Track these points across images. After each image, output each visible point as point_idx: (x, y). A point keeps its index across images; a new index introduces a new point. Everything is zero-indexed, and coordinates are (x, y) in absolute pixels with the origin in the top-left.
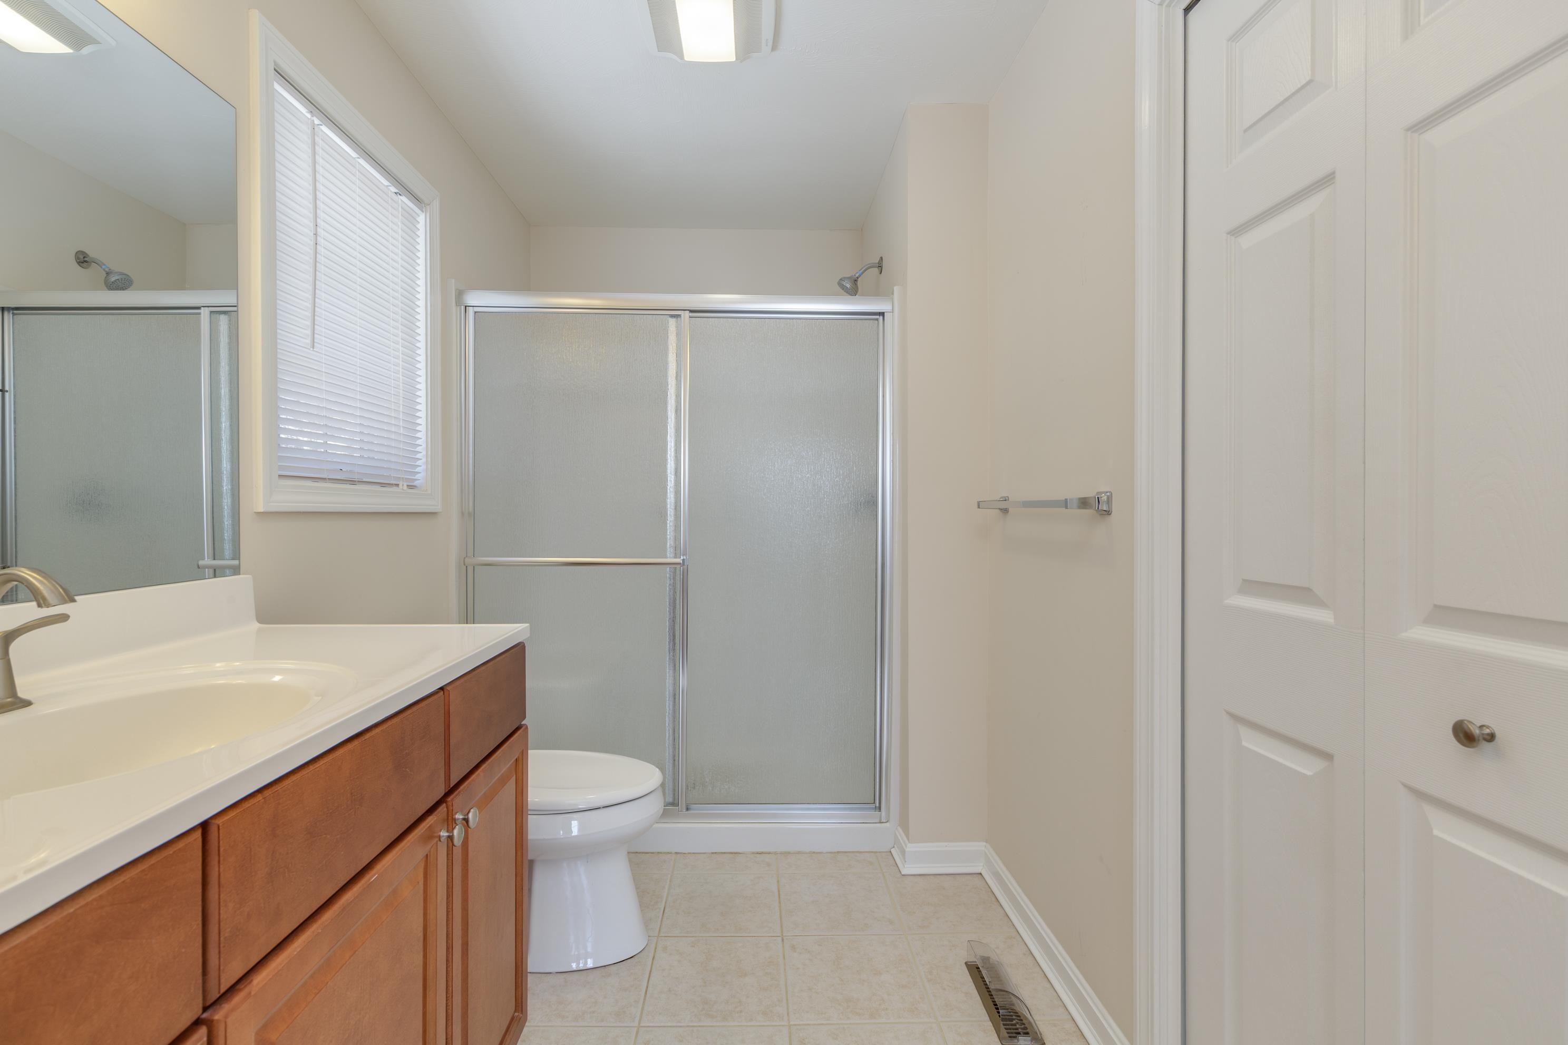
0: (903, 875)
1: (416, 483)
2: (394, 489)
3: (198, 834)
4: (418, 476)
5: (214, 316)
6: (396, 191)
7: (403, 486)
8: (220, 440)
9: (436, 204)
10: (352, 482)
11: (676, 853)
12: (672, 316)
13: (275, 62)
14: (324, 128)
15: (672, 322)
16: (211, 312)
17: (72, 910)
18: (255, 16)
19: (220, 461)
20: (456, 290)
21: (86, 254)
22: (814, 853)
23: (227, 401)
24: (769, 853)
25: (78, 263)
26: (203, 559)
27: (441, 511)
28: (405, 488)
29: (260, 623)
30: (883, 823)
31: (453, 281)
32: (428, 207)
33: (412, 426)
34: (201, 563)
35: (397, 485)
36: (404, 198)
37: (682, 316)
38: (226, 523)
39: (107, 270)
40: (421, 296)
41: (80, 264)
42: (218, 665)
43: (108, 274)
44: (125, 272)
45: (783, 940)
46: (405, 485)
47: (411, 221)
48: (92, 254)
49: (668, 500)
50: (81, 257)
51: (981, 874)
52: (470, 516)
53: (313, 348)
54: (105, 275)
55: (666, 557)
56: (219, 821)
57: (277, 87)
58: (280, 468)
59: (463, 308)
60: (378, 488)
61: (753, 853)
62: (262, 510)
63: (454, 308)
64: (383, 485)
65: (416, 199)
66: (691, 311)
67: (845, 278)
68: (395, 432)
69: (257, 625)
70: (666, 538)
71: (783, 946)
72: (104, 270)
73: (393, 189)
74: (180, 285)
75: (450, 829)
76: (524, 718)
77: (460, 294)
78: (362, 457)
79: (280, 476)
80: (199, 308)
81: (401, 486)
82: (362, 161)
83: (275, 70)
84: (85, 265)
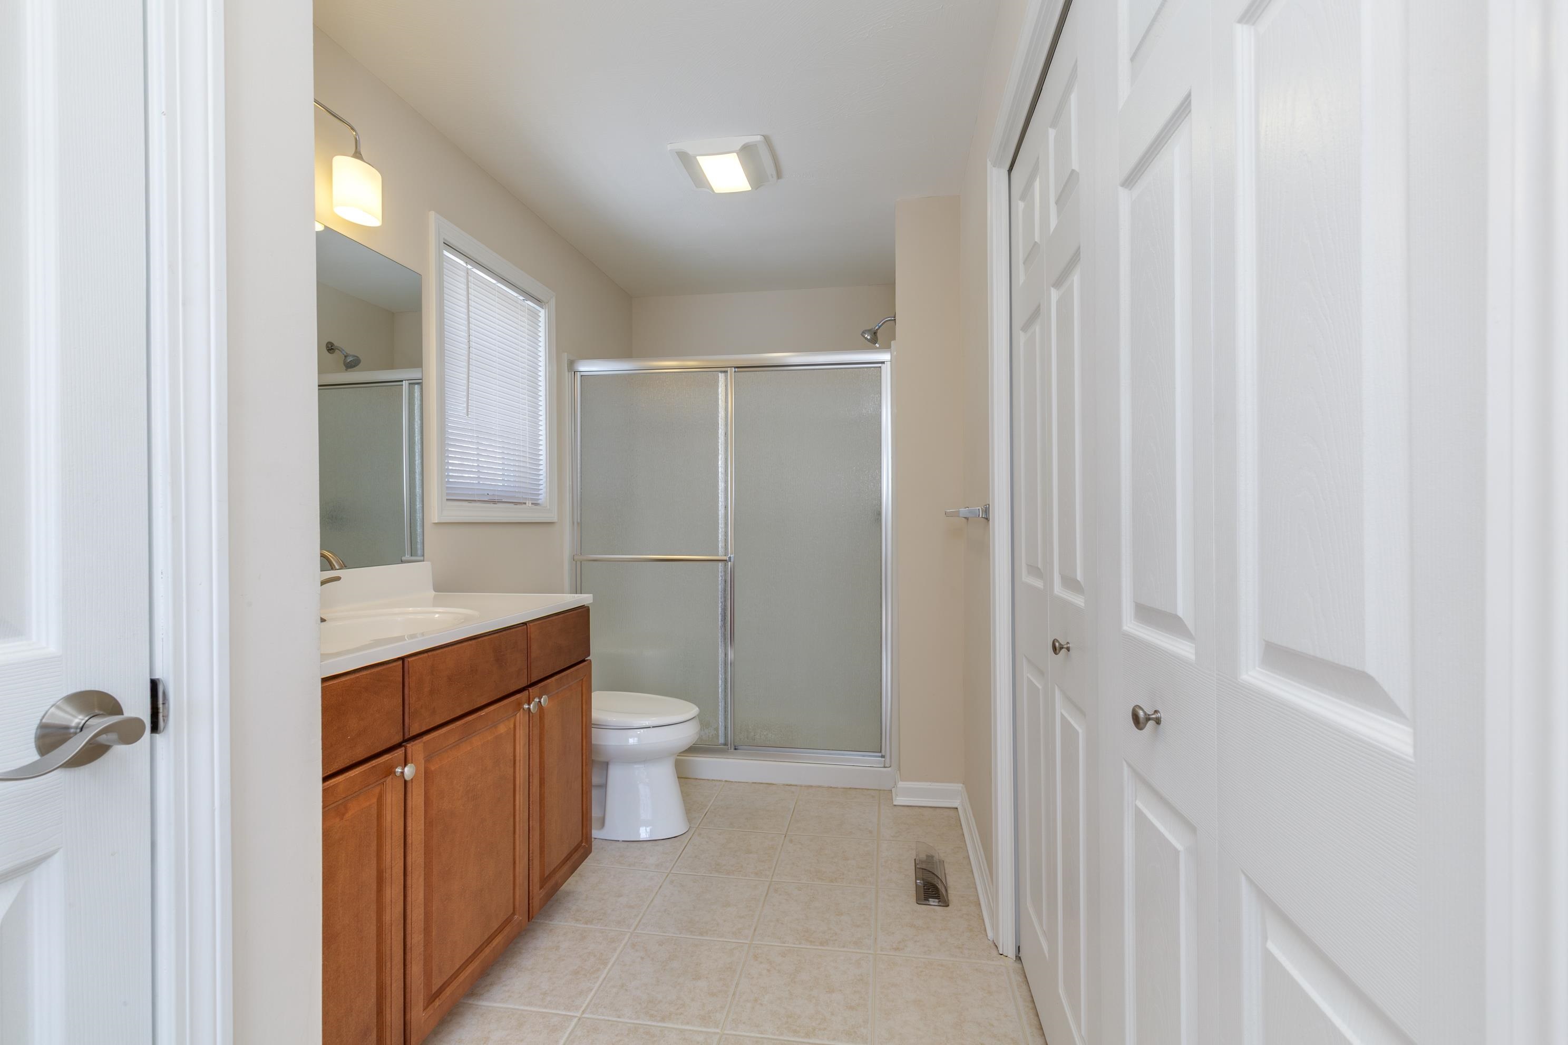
0: (895, 805)
1: (539, 502)
2: (524, 505)
3: (400, 662)
4: (540, 497)
5: (411, 386)
6: (524, 298)
7: (529, 504)
8: (415, 473)
9: (553, 302)
10: (494, 502)
11: (726, 781)
12: (721, 372)
13: (444, 239)
14: (475, 270)
15: (721, 377)
16: (409, 384)
17: (358, 675)
18: (432, 215)
19: (415, 487)
20: (568, 360)
21: (333, 344)
22: (831, 787)
23: (419, 445)
24: (796, 786)
25: (328, 350)
26: (405, 556)
27: (556, 521)
28: (530, 505)
29: (435, 591)
30: (886, 767)
31: (566, 353)
32: (547, 305)
33: (536, 462)
34: (404, 558)
35: (525, 503)
36: (529, 302)
37: (729, 371)
38: (419, 530)
39: (345, 354)
40: (542, 369)
41: (330, 351)
42: (411, 609)
43: (346, 357)
44: (356, 355)
45: (785, 837)
46: (530, 504)
47: (534, 316)
48: (336, 343)
49: (720, 512)
50: (330, 346)
51: (957, 808)
52: (580, 526)
53: (468, 415)
54: (344, 358)
55: (718, 555)
56: (410, 659)
57: (446, 253)
58: (447, 494)
59: (573, 373)
60: (512, 505)
61: (784, 785)
62: (437, 522)
63: (567, 373)
64: (516, 503)
65: (538, 301)
66: (735, 367)
67: (866, 330)
68: (523, 467)
69: (434, 593)
70: (718, 541)
71: (784, 839)
72: (343, 354)
73: (521, 298)
74: (391, 366)
75: (529, 704)
76: (589, 655)
77: (571, 363)
78: (503, 485)
79: (447, 500)
80: (402, 381)
81: (527, 504)
82: (499, 285)
83: (444, 243)
84: (331, 352)
